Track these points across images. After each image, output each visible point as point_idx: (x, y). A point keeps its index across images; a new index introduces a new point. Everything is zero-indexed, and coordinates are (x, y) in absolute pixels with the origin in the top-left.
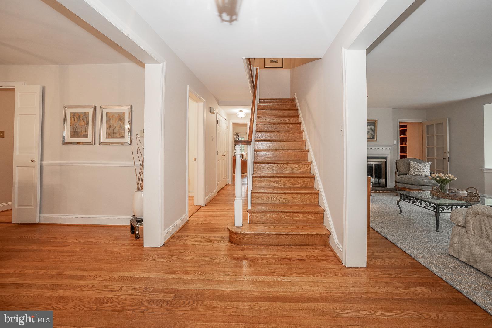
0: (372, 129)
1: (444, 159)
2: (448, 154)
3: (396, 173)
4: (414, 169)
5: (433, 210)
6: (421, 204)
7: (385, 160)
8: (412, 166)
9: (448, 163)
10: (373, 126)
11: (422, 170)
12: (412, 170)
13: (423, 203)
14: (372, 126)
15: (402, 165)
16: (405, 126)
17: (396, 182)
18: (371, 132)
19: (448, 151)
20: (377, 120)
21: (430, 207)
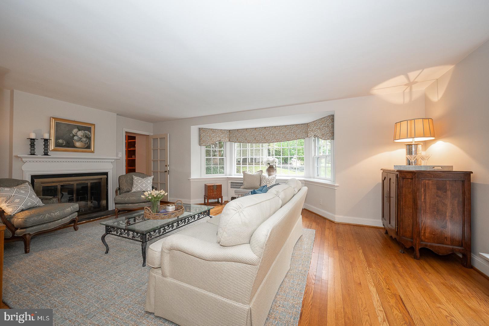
0: (86, 136)
1: (165, 172)
2: (168, 167)
3: (116, 192)
4: (137, 185)
5: (140, 240)
6: (128, 235)
7: (105, 176)
8: (135, 182)
9: (168, 175)
10: (89, 131)
11: (144, 185)
12: (135, 186)
13: (131, 233)
14: (87, 132)
15: (124, 181)
16: (134, 138)
17: (116, 204)
18: (84, 139)
19: (168, 164)
20: (94, 125)
21: (138, 237)
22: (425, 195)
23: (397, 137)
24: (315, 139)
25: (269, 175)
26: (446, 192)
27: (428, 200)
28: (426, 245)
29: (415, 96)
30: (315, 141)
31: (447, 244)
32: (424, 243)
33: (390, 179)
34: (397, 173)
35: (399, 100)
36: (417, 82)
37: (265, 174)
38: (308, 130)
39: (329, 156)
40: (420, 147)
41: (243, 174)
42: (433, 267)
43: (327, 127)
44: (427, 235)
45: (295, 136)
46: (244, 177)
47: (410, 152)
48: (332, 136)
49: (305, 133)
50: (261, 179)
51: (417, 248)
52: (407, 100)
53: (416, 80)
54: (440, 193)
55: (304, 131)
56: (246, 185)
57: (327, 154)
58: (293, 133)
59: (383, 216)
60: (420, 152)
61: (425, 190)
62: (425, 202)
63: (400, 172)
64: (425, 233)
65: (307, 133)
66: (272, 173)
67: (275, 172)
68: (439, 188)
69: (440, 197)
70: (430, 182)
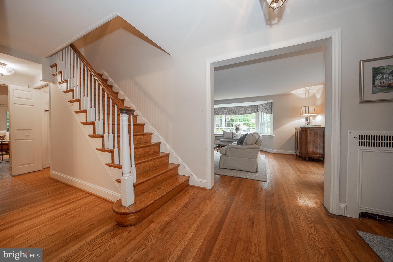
22: (310, 137)
23: (302, 114)
24: (262, 113)
25: (237, 132)
26: (318, 135)
27: (311, 139)
28: (310, 156)
29: (310, 95)
30: (261, 114)
31: (318, 155)
32: (309, 155)
33: (298, 131)
34: (300, 128)
35: (303, 96)
36: (310, 90)
37: (234, 132)
38: (258, 108)
39: (269, 122)
40: (311, 118)
41: (222, 132)
42: (311, 163)
43: (269, 108)
44: (311, 152)
45: (251, 112)
46: (223, 133)
47: (307, 120)
48: (271, 113)
49: (256, 110)
50: (233, 134)
51: (307, 157)
52: (307, 96)
53: (310, 89)
54: (315, 135)
55: (256, 109)
56: (225, 137)
57: (268, 121)
58: (250, 110)
59: (295, 148)
60: (311, 120)
61: (310, 135)
62: (310, 139)
63: (301, 128)
64: (310, 151)
65: (257, 110)
66: (238, 131)
67: (239, 131)
68: (315, 134)
69: (316, 137)
70: (312, 132)
